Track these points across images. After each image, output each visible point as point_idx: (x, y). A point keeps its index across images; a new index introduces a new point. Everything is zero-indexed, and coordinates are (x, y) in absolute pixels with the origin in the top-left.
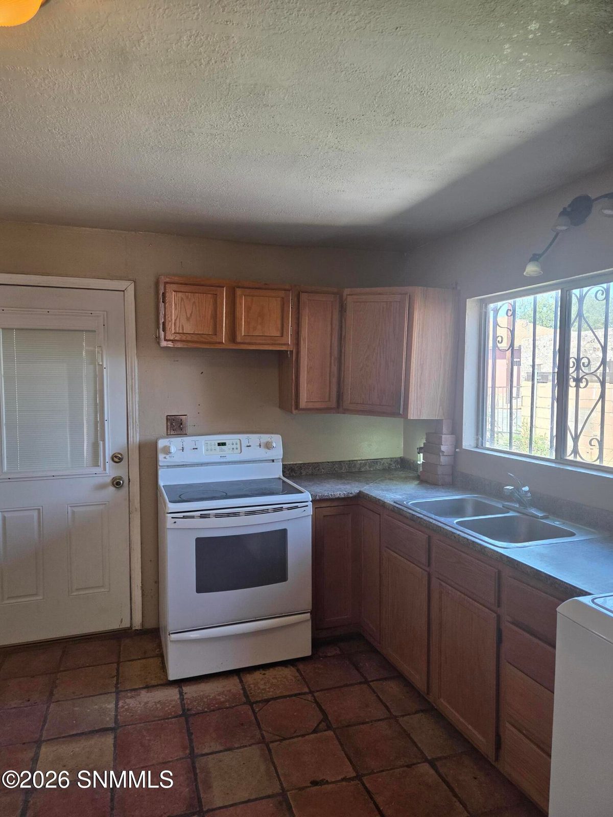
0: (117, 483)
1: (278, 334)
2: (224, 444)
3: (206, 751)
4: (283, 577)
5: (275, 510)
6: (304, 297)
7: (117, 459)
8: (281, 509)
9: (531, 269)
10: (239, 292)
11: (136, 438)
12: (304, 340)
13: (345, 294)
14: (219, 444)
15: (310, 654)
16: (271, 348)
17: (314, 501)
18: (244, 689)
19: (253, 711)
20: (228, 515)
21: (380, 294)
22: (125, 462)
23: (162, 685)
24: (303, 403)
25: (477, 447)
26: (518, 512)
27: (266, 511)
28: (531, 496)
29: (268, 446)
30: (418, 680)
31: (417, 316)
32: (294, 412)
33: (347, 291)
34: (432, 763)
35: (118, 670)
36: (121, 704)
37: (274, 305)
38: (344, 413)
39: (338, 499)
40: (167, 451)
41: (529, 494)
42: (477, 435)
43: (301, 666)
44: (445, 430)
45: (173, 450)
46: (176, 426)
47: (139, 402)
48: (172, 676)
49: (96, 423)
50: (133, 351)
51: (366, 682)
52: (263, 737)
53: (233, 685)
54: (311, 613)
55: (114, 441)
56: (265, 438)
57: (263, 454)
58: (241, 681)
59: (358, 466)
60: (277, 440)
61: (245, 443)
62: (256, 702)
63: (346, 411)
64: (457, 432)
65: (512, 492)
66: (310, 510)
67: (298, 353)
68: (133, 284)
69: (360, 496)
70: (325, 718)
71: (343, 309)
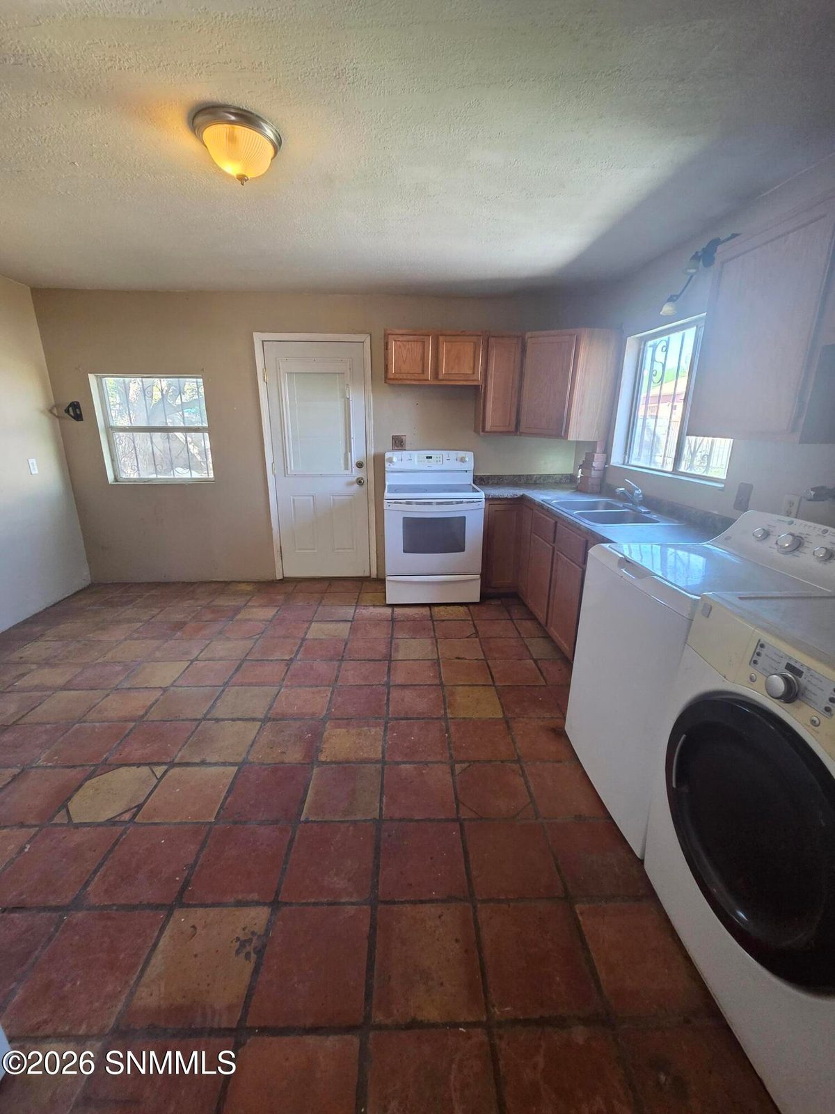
0: (360, 482)
1: (471, 372)
2: (431, 457)
3: (400, 637)
4: (462, 550)
5: (457, 503)
6: (492, 340)
7: (360, 465)
8: (461, 502)
9: (667, 309)
10: (441, 339)
11: (372, 452)
12: (491, 378)
13: (526, 337)
14: (427, 458)
15: (479, 601)
16: (465, 383)
17: (487, 499)
18: (431, 614)
19: (433, 624)
20: (425, 504)
21: (554, 336)
22: (364, 468)
23: (383, 606)
24: (488, 427)
25: (623, 464)
26: (631, 509)
27: (451, 503)
28: (643, 498)
29: (463, 460)
30: (541, 617)
31: (582, 354)
32: (481, 433)
33: (528, 334)
34: (535, 661)
35: (359, 596)
36: (357, 611)
37: (469, 348)
38: (520, 436)
39: (506, 499)
40: (391, 461)
41: (641, 496)
42: (625, 453)
43: (471, 607)
44: (598, 450)
45: (395, 460)
46: (398, 443)
47: (374, 425)
48: (388, 602)
49: (346, 439)
50: (369, 387)
51: (511, 619)
52: (435, 636)
53: (425, 611)
54: (480, 575)
55: (357, 454)
56: (461, 454)
57: (458, 466)
58: (430, 610)
59: (534, 479)
60: (469, 456)
61: (446, 457)
62: (436, 621)
63: (521, 434)
64: (607, 451)
65: (623, 493)
66: (483, 504)
67: (486, 387)
68: (369, 337)
69: (523, 498)
70: (477, 632)
71: (524, 350)
